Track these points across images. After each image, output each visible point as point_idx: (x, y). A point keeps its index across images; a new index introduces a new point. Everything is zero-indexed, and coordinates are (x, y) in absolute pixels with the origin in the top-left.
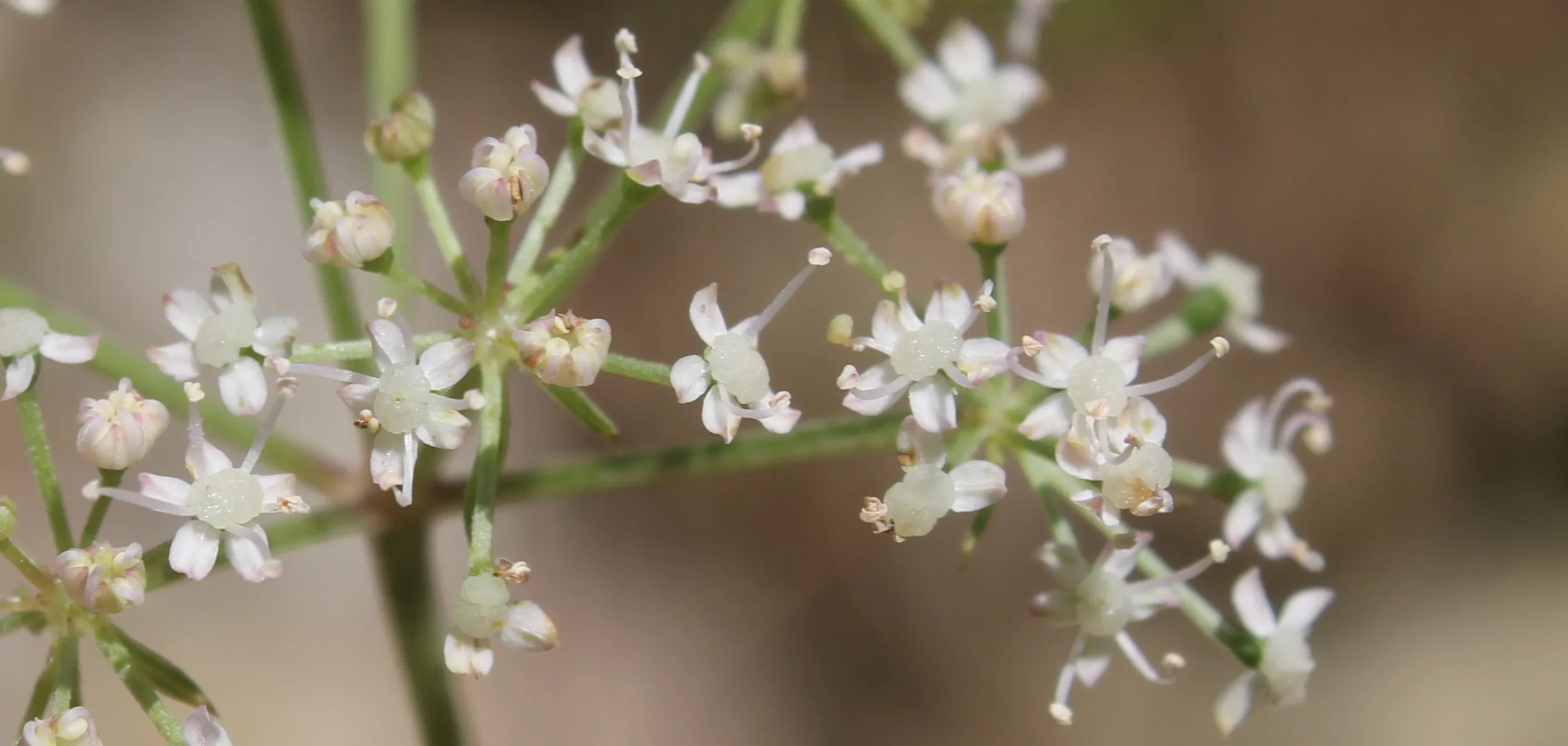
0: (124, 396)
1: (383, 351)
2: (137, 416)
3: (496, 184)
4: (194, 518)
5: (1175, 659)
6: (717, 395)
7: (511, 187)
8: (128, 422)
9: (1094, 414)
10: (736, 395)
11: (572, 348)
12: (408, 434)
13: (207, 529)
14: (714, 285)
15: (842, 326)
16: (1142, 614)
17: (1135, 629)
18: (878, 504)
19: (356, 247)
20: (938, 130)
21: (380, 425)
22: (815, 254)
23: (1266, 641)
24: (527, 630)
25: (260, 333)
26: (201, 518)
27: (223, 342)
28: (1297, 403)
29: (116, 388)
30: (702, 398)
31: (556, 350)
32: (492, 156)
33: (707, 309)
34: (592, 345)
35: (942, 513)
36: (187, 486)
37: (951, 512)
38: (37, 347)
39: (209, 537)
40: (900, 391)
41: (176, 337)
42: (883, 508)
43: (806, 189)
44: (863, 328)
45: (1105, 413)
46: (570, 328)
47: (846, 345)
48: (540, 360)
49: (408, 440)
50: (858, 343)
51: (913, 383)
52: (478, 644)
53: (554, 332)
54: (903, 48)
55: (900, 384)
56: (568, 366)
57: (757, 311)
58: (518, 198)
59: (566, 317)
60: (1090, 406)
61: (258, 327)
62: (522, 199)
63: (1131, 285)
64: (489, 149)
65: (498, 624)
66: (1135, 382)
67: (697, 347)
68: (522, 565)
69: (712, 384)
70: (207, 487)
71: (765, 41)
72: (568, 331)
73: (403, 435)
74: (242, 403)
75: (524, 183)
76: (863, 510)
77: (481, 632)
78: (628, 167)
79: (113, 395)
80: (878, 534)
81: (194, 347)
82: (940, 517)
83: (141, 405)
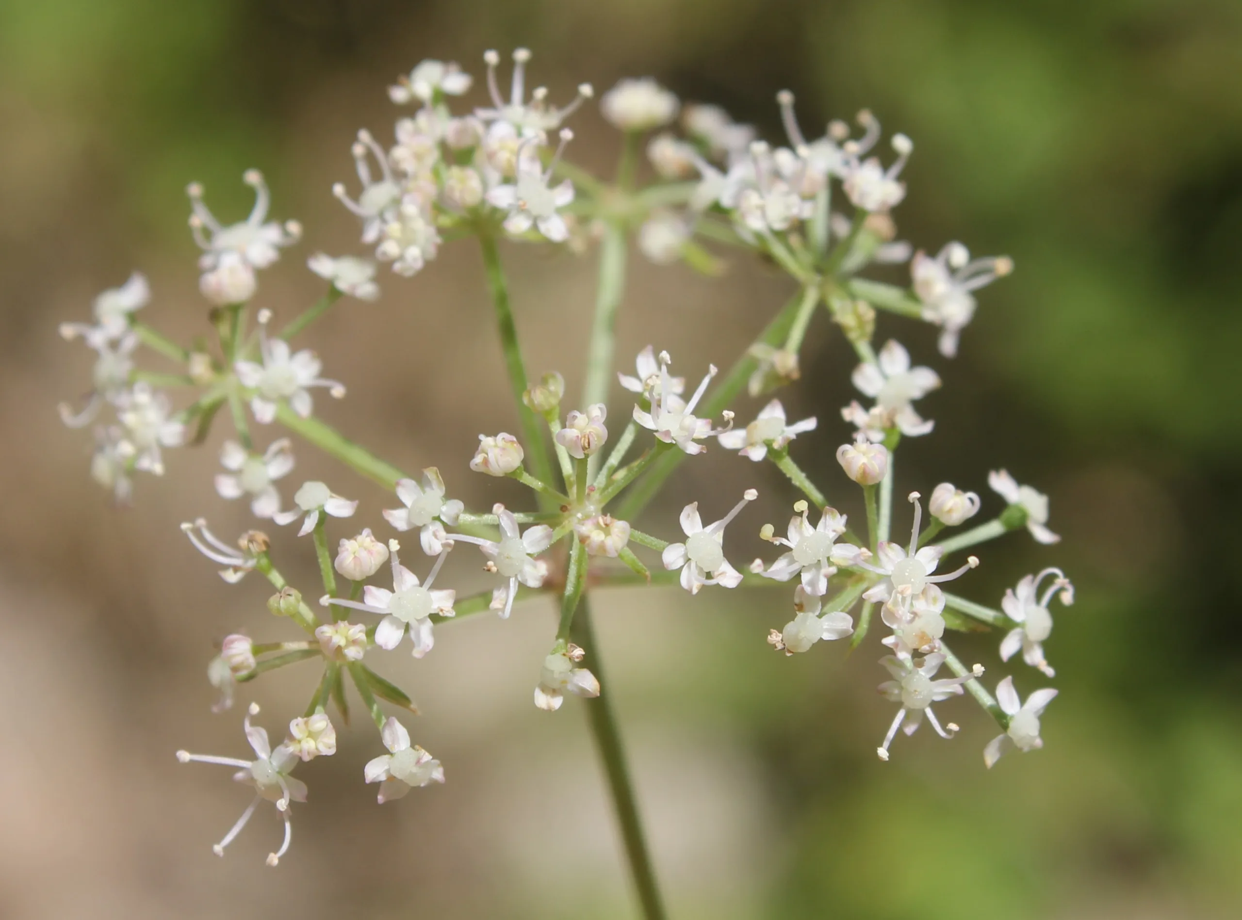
0: (366, 538)
1: (504, 529)
2: (370, 552)
3: (575, 439)
4: (391, 614)
5: (953, 727)
6: (689, 567)
7: (584, 440)
8: (364, 554)
9: (902, 593)
10: (702, 566)
11: (606, 537)
12: (512, 577)
13: (395, 621)
14: (696, 503)
15: (767, 531)
16: (938, 698)
17: (934, 705)
18: (776, 634)
19: (499, 466)
20: (868, 403)
21: (498, 570)
22: (748, 493)
23: (1012, 717)
24: (583, 686)
25: (444, 509)
26: (394, 615)
27: (422, 512)
28: (1049, 580)
29: (361, 534)
30: (682, 567)
31: (597, 537)
32: (576, 421)
33: (691, 515)
34: (617, 535)
35: (815, 640)
36: (391, 594)
37: (821, 639)
38: (323, 506)
39: (398, 628)
40: (795, 571)
41: (399, 504)
42: (780, 636)
43: (768, 444)
44: (781, 531)
45: (909, 592)
46: (607, 525)
47: (770, 541)
48: (587, 542)
49: (512, 580)
50: (776, 540)
51: (804, 566)
52: (554, 692)
53: (598, 526)
54: (863, 348)
55: (795, 567)
56: (602, 547)
57: (721, 517)
58: (587, 446)
59: (605, 518)
60: (900, 588)
61: (443, 505)
62: (589, 448)
63: (950, 511)
64: (575, 417)
65: (564, 682)
66: (933, 574)
67: (681, 537)
68: (580, 650)
69: (688, 560)
70: (399, 598)
71: (781, 345)
72: (604, 526)
73: (509, 578)
74: (430, 547)
75: (591, 439)
76: (769, 637)
77: (556, 686)
78: (657, 431)
79: (359, 538)
80: (777, 651)
81: (409, 512)
82: (814, 642)
83: (373, 546)
